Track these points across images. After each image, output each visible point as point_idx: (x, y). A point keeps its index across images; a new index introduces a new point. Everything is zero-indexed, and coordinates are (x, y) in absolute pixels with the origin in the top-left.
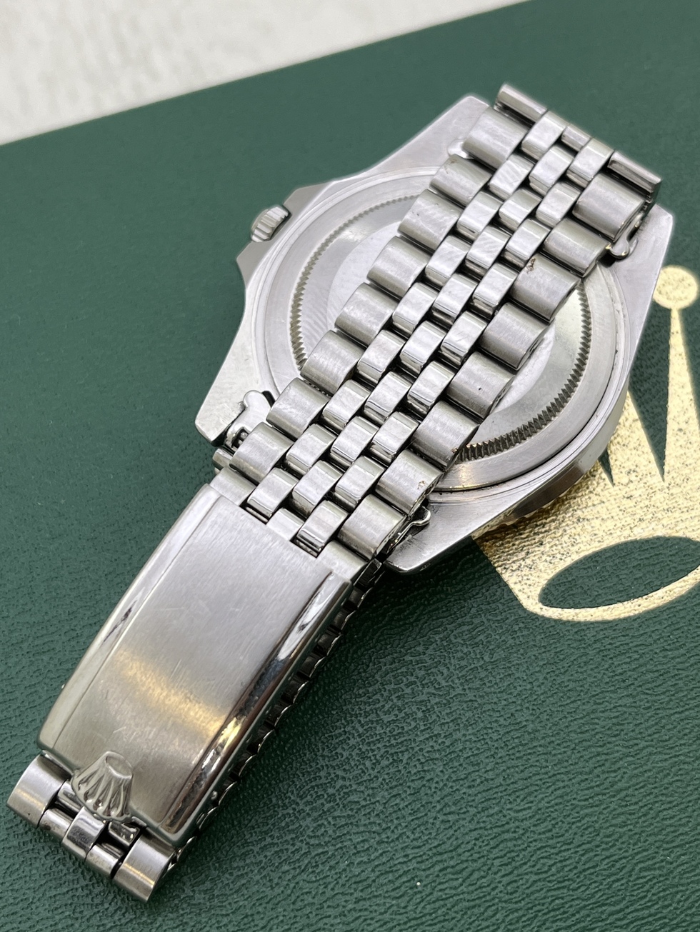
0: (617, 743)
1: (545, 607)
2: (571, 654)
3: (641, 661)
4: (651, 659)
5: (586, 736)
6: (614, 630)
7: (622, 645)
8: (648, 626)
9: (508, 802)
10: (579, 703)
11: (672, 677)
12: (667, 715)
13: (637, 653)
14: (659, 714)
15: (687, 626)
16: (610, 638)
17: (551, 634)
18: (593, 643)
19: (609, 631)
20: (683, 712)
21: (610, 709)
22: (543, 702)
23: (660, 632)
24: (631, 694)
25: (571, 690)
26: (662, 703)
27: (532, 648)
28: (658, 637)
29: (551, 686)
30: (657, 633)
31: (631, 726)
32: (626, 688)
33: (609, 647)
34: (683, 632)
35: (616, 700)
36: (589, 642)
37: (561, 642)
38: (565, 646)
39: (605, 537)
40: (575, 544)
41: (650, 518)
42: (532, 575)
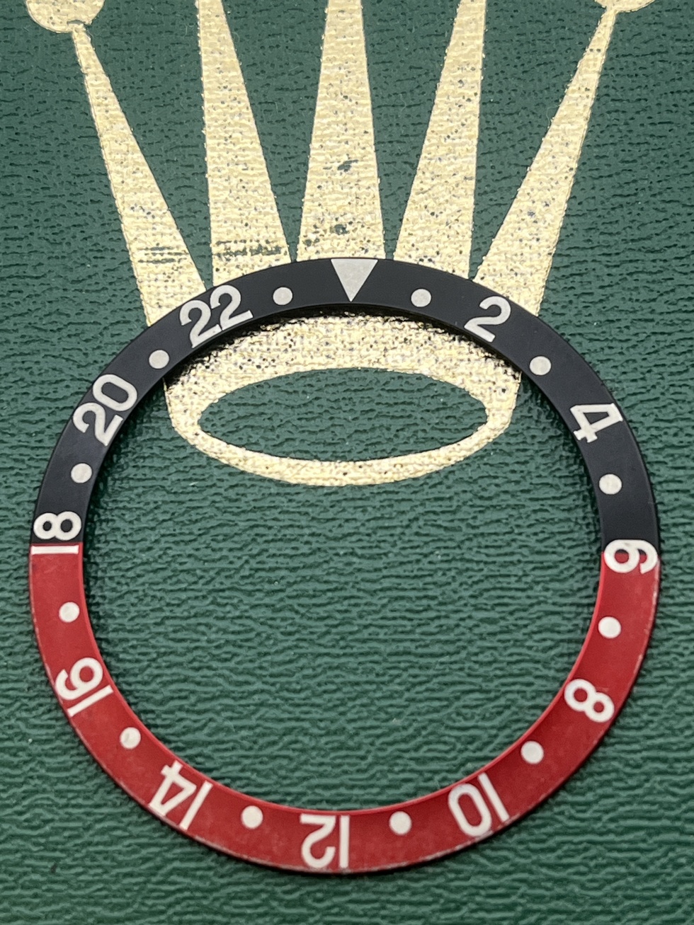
0: (220, 672)
1: (202, 434)
2: (211, 517)
3: (310, 560)
4: (327, 562)
5: (180, 647)
6: (290, 501)
7: (291, 526)
8: (344, 510)
9: (24, 707)
10: (191, 594)
11: (346, 598)
12: (312, 654)
13: (308, 546)
14: (301, 648)
15: (402, 527)
16: (279, 510)
17: (194, 477)
18: (251, 511)
19: (283, 499)
20: (338, 656)
21: (233, 618)
22: (139, 576)
23: (359, 524)
24: (273, 605)
25: (188, 571)
26: (312, 633)
27: (158, 489)
28: (352, 531)
29: (160, 557)
30: (353, 524)
31: (252, 653)
32: (270, 593)
33: (270, 523)
34: (392, 535)
35: (247, 607)
36: (245, 507)
37: (205, 494)
38: (208, 503)
39: (340, 352)
40: (289, 350)
41: (423, 342)
42: (204, 378)
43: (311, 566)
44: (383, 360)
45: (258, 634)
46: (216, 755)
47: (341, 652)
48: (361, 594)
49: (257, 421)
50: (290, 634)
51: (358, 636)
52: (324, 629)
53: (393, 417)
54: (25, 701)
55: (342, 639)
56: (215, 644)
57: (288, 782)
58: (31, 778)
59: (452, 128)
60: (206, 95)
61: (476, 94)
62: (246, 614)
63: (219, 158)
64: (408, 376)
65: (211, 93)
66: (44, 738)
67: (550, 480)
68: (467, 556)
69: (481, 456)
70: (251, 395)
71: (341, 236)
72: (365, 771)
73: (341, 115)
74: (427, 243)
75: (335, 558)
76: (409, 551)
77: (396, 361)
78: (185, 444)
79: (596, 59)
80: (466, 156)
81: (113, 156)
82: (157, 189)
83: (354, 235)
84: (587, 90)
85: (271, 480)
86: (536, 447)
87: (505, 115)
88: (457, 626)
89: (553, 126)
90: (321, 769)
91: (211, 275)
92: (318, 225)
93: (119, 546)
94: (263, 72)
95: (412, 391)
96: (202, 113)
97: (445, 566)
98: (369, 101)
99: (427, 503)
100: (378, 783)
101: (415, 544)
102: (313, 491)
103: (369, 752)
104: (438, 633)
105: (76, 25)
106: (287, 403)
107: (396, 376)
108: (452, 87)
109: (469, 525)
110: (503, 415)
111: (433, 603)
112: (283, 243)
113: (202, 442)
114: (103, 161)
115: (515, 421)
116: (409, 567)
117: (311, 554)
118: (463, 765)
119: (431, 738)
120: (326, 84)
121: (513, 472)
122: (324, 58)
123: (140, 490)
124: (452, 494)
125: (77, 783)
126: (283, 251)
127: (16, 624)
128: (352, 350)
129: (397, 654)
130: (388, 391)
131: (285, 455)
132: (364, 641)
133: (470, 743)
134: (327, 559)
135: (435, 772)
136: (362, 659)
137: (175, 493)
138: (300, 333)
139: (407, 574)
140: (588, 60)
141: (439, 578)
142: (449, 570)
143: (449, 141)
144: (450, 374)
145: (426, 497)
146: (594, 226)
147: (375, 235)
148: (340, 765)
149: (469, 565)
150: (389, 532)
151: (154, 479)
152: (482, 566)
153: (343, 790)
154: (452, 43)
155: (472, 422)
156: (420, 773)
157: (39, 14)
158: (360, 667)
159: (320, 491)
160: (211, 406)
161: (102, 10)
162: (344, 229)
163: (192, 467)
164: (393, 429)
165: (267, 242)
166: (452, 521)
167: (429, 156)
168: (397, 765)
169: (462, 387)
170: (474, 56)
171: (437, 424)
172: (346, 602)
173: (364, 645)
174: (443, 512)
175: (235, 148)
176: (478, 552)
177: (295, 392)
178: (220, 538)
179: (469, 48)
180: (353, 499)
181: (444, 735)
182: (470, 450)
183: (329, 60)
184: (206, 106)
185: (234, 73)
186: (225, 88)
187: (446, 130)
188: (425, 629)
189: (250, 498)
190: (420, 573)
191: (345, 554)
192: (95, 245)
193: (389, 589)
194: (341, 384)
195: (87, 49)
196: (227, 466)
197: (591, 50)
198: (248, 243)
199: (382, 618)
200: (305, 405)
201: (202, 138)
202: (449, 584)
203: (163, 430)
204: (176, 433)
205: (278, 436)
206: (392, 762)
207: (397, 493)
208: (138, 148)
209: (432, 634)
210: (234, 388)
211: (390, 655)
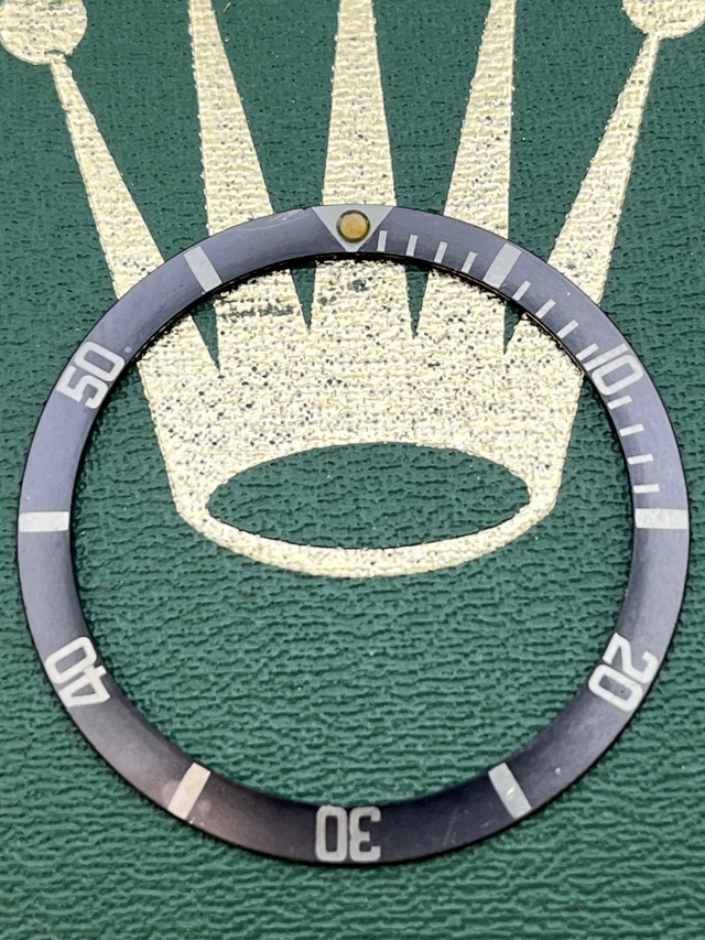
1: (211, 520)
2: (223, 615)
3: (337, 663)
4: (355, 664)
6: (313, 594)
7: (315, 623)
8: (373, 604)
9: (19, 836)
10: (204, 703)
11: (379, 705)
12: (342, 769)
13: (335, 646)
14: (329, 763)
15: (439, 623)
16: (301, 605)
17: (204, 569)
18: (269, 606)
19: (304, 593)
20: (372, 771)
21: (251, 730)
22: (144, 683)
23: (390, 620)
24: (297, 714)
25: (199, 677)
26: (342, 746)
27: (161, 584)
28: (383, 628)
29: (168, 661)
30: (384, 621)
31: (275, 769)
32: (292, 701)
33: (291, 621)
34: (428, 633)
35: (267, 717)
36: (261, 602)
37: (215, 589)
38: (220, 598)
39: (362, 425)
40: (306, 423)
41: (455, 412)
42: (212, 456)
43: (339, 669)
44: (411, 433)
45: (281, 748)
46: (238, 887)
47: (374, 766)
48: (396, 700)
49: (272, 505)
50: (318, 747)
51: (392, 748)
52: (355, 741)
53: (425, 498)
54: (20, 829)
55: (377, 751)
56: (232, 760)
57: (319, 916)
58: (30, 916)
59: (480, 170)
60: (204, 135)
61: (506, 132)
62: (267, 725)
63: (221, 206)
64: (441, 451)
65: (208, 133)
66: (43, 870)
67: (602, 569)
68: (512, 656)
69: (525, 541)
70: (264, 474)
71: (360, 293)
72: (404, 902)
73: (356, 156)
74: (458, 301)
75: (364, 659)
76: (448, 651)
77: (426, 434)
78: (192, 531)
79: (638, 92)
80: (497, 203)
81: (101, 204)
82: (153, 242)
83: (375, 292)
84: (629, 126)
85: (289, 572)
86: (586, 530)
87: (538, 156)
88: (504, 735)
89: (593, 168)
90: (357, 900)
91: (216, 339)
92: (334, 280)
93: (122, 649)
94: (267, 108)
95: (446, 468)
96: (200, 156)
97: (488, 667)
98: (386, 140)
99: (466, 595)
100: (421, 915)
101: (455, 642)
102: (338, 584)
103: (409, 880)
104: (482, 743)
105: (55, 56)
106: (305, 483)
107: (426, 451)
108: (479, 124)
109: (513, 620)
110: (547, 494)
111: (476, 710)
112: (295, 302)
113: (212, 529)
114: (90, 210)
115: (561, 501)
116: (447, 669)
117: (338, 655)
118: (515, 893)
119: (478, 863)
120: (339, 122)
121: (561, 558)
122: (334, 93)
123: (143, 585)
124: (494, 585)
125: (81, 922)
126: (295, 310)
127: (8, 740)
128: (376, 422)
129: (438, 768)
130: (419, 468)
131: (304, 543)
132: (401, 754)
133: (523, 868)
134: (357, 660)
135: (486, 902)
136: (397, 774)
137: (182, 587)
138: (317, 403)
139: (446, 676)
140: (629, 93)
141: (481, 680)
142: (493, 671)
143: (477, 185)
144: (487, 448)
145: (463, 588)
146: (641, 280)
147: (397, 291)
148: (379, 896)
149: (514, 665)
150: (423, 629)
151: (157, 571)
152: (529, 666)
153: (381, 924)
154: (477, 75)
155: (513, 502)
156: (468, 903)
157: (13, 43)
158: (397, 784)
159: (345, 584)
160: (220, 487)
161: (84, 38)
162: (363, 285)
163: (201, 558)
164: (426, 510)
165: (278, 301)
166: (495, 615)
167: (455, 203)
168: (441, 894)
169: (501, 463)
170: (502, 89)
171: (474, 505)
172: (378, 710)
173: (399, 758)
174: (484, 605)
175: (239, 195)
176: (525, 650)
177: (314, 470)
178: (236, 638)
179: (497, 80)
180: (383, 592)
181: (493, 860)
182: (512, 534)
183: (340, 95)
184: (205, 146)
185: (234, 110)
186: (225, 126)
187: (474, 173)
188: (468, 739)
189: (267, 592)
190: (461, 675)
191: (376, 655)
192: (84, 306)
193: (428, 694)
194: (365, 461)
195: (68, 83)
196: (241, 556)
197: (633, 82)
198: (256, 302)
199: (421, 727)
200: (326, 485)
201: (201, 183)
202: (493, 687)
203: (167, 517)
204: (182, 519)
205: (296, 522)
206: (436, 891)
207: (432, 584)
208: (129, 196)
209: (477, 745)
210: (245, 467)
211: (430, 769)
